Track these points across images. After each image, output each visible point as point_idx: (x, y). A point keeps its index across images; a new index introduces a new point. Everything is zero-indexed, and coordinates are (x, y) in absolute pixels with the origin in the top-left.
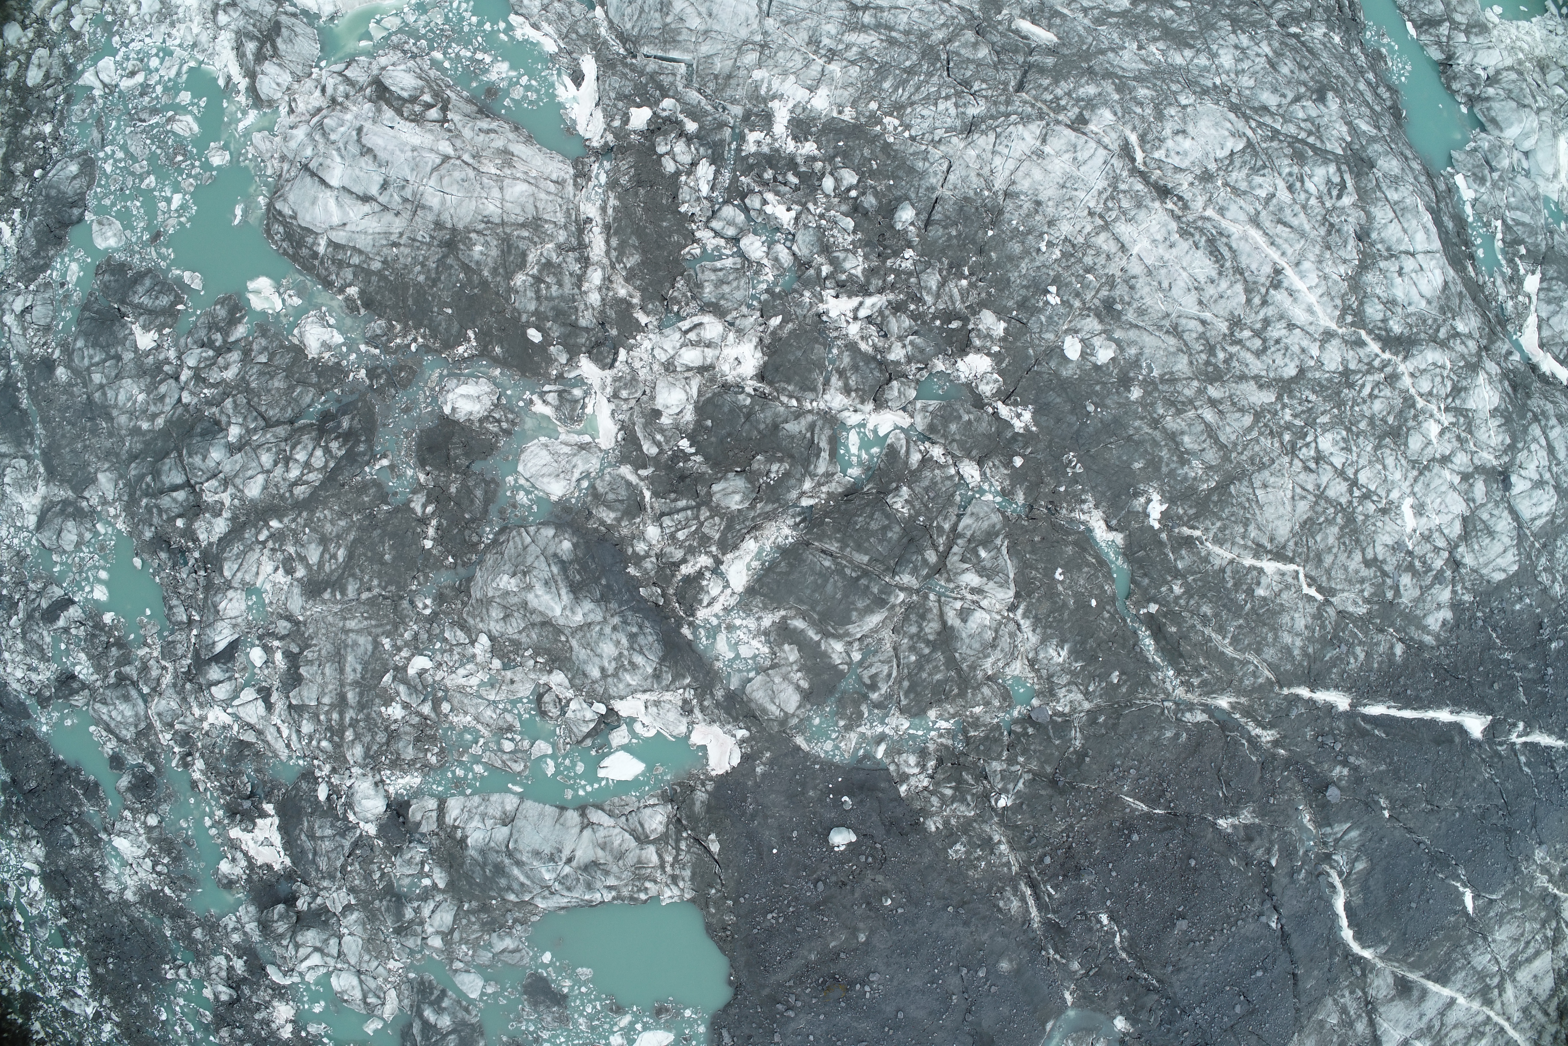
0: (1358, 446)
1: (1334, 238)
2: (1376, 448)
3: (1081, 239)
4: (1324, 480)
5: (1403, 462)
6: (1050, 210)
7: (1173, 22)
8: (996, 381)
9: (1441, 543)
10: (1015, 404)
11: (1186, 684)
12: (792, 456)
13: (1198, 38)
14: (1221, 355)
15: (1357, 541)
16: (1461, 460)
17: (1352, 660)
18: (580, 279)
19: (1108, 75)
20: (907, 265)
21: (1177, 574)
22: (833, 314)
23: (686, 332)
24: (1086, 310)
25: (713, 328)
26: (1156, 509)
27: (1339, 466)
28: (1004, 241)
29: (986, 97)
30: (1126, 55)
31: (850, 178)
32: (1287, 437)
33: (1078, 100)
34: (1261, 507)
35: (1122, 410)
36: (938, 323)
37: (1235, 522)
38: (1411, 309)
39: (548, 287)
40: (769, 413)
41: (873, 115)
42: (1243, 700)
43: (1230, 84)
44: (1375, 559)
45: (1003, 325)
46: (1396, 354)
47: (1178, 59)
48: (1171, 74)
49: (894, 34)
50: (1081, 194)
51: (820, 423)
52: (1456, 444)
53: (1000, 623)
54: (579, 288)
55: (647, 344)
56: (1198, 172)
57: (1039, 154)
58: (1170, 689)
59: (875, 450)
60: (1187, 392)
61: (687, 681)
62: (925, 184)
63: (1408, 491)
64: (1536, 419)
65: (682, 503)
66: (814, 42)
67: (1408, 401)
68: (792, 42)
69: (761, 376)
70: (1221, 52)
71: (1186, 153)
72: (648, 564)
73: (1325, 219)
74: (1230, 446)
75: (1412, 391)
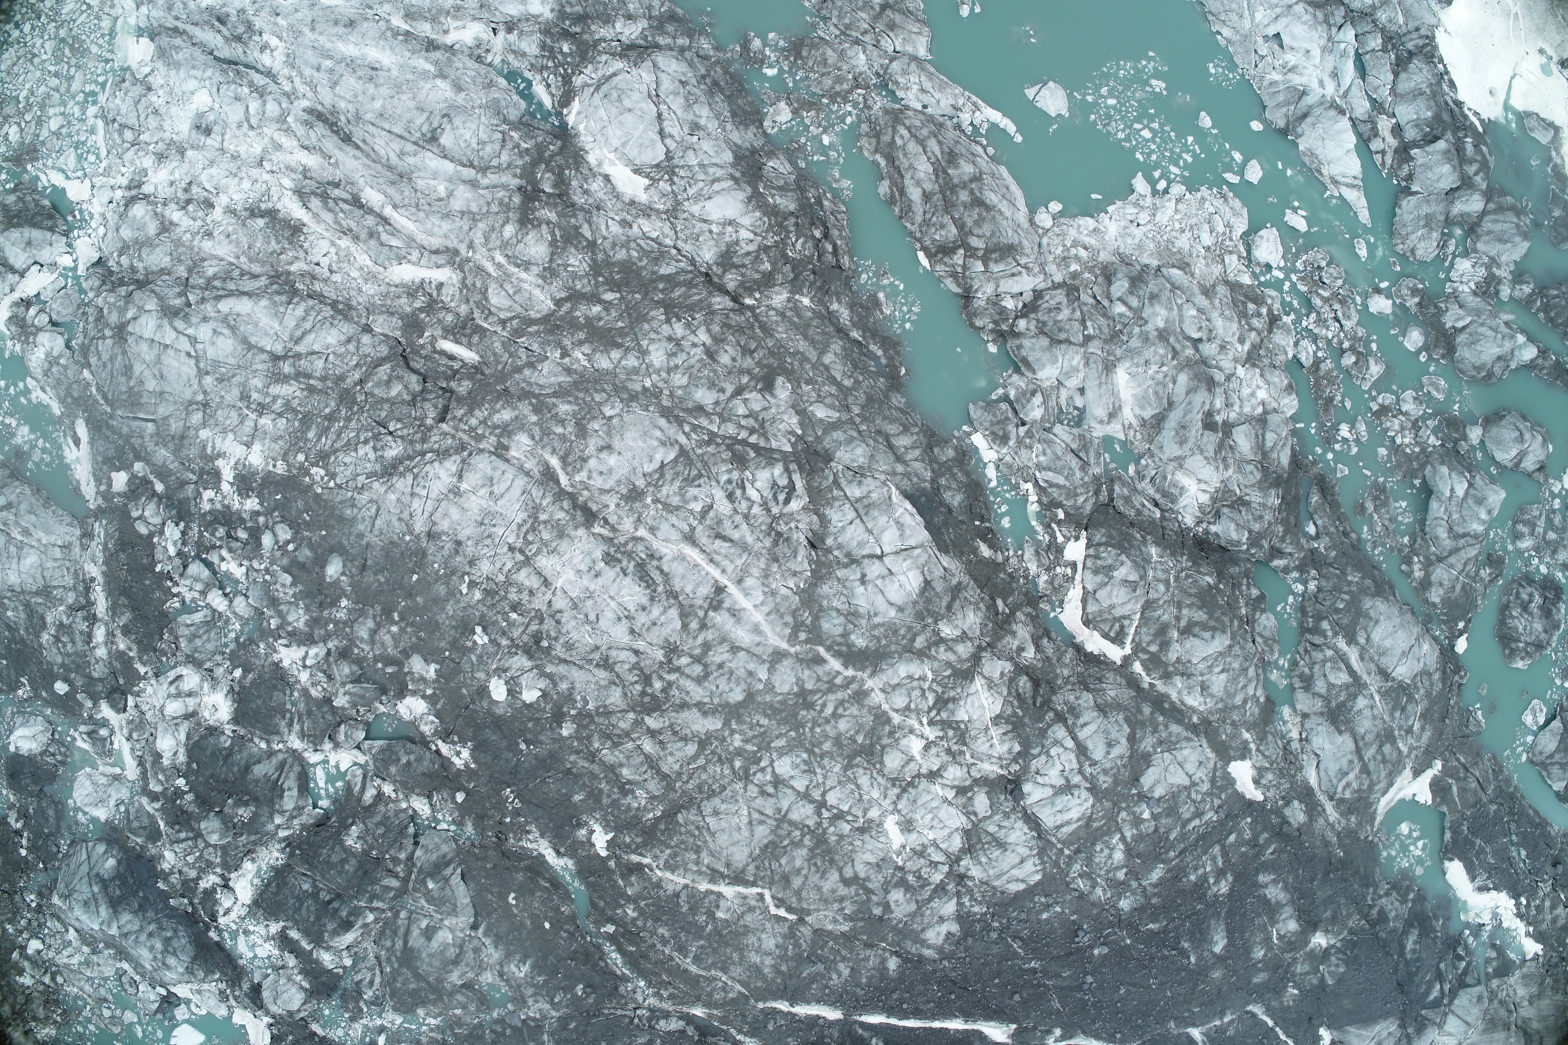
0: (823, 768)
1: (782, 549)
2: (845, 768)
3: (501, 578)
4: (785, 804)
5: (880, 779)
6: (470, 549)
7: (600, 319)
8: (432, 722)
9: (938, 857)
10: (454, 743)
11: (657, 994)
12: (256, 800)
13: (627, 334)
14: (658, 685)
15: (832, 861)
16: (954, 774)
17: (835, 976)
18: (89, 636)
19: (525, 395)
20: (341, 615)
21: (629, 899)
22: (286, 664)
23: (171, 683)
24: (515, 647)
25: (191, 679)
26: (601, 840)
27: (802, 789)
28: (429, 584)
29: (402, 437)
30: (546, 367)
31: (284, 533)
32: (738, 764)
33: (496, 427)
34: (713, 834)
35: (557, 746)
36: (380, 665)
37: (686, 850)
38: (877, 620)
39: (64, 646)
40: (245, 754)
41: (301, 467)
42: (715, 1012)
43: (661, 385)
44: (856, 878)
45: (433, 667)
46: (862, 669)
47: (604, 363)
48: (596, 381)
49: (312, 382)
50: (500, 531)
51: (290, 760)
52: (945, 758)
53: (464, 941)
54: (88, 643)
55: (149, 690)
56: (624, 491)
57: (456, 492)
58: (640, 999)
59: (339, 784)
60: (622, 725)
61: (217, 976)
62: (355, 531)
63: (891, 808)
64: (1060, 718)
65: (183, 835)
66: (245, 397)
67: (881, 718)
68: (229, 398)
69: (236, 719)
70: (651, 348)
71: (610, 471)
72: (174, 879)
73: (771, 528)
74: (673, 776)
75: (885, 707)
